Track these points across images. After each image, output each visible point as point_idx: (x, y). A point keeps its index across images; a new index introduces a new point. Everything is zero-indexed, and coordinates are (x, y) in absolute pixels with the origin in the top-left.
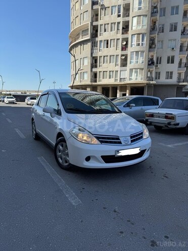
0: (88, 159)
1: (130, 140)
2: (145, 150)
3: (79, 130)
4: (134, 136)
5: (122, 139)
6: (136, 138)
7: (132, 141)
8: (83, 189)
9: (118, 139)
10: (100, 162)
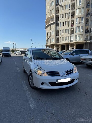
0: (42, 84)
1: (65, 73)
2: (75, 79)
3: (38, 69)
4: (68, 72)
5: (60, 74)
6: (69, 73)
7: (66, 75)
8: (39, 99)
9: (58, 73)
10: (49, 86)
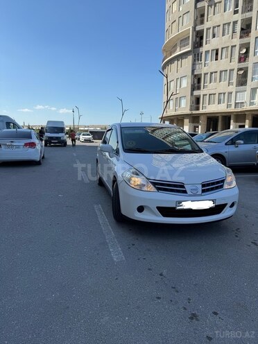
0: (141, 209)
1: (200, 188)
2: (226, 204)
3: (133, 173)
4: (208, 185)
5: (187, 188)
6: (211, 187)
7: (203, 191)
8: (133, 245)
9: (183, 187)
10: (157, 216)
